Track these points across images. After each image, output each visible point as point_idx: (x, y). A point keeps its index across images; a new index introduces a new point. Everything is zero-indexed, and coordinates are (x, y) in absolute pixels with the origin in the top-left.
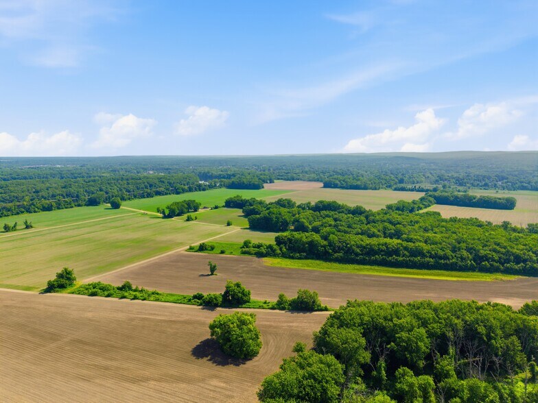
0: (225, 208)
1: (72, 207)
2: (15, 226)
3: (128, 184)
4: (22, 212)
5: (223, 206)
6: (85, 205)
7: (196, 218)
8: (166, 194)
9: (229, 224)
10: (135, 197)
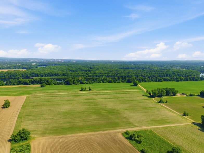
0: (199, 97)
1: (120, 82)
2: (85, 89)
3: (156, 73)
4: (101, 82)
5: (198, 95)
6: (126, 82)
7: (167, 102)
8: (170, 81)
9: (185, 115)
10: (152, 80)
